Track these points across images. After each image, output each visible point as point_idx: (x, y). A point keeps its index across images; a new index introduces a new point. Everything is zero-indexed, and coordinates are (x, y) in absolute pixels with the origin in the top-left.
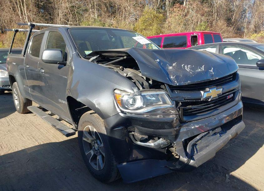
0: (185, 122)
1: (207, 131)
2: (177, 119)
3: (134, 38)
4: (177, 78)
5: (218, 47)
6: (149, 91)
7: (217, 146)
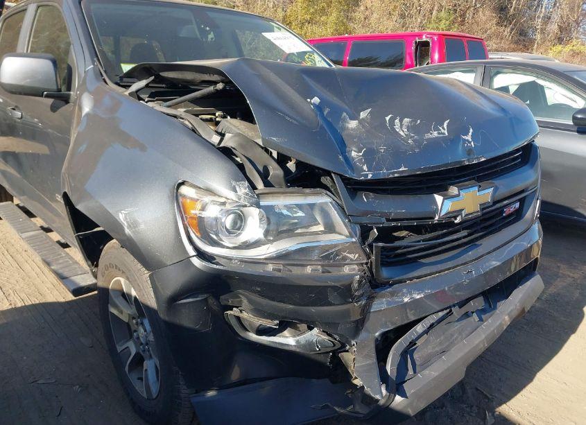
0: (387, 284)
1: (446, 309)
2: (362, 277)
3: (267, 35)
4: (370, 156)
5: (481, 70)
6: (283, 193)
7: (470, 351)
